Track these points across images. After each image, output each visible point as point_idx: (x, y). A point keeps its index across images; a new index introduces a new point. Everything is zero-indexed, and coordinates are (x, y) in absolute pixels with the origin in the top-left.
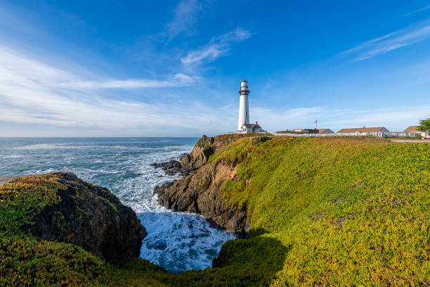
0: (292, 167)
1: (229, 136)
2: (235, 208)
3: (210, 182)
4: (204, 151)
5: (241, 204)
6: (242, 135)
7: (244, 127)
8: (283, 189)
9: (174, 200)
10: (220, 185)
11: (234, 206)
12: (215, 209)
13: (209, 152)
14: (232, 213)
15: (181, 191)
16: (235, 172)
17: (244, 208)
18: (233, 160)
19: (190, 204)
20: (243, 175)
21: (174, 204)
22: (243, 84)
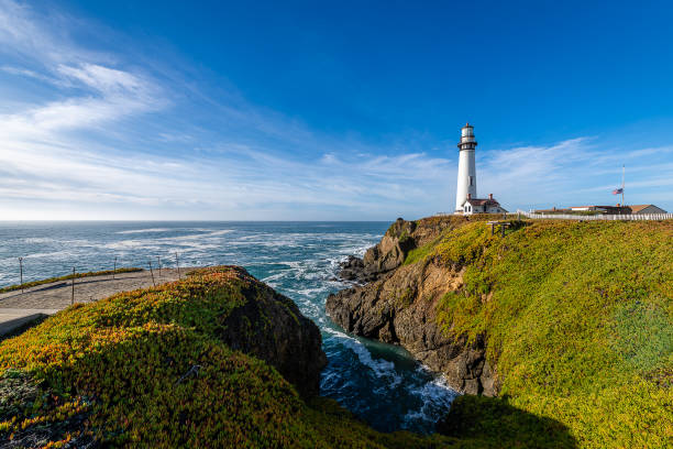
0: (585, 278)
1: (442, 218)
2: (462, 341)
3: (416, 294)
4: (400, 243)
5: (473, 336)
6: (466, 217)
7: (468, 204)
8: (566, 318)
9: (358, 316)
10: (431, 301)
11: (460, 338)
12: (424, 338)
13: (408, 245)
14: (457, 351)
15: (368, 304)
16: (459, 280)
17: (481, 343)
18: (455, 259)
19: (382, 326)
20: (477, 285)
21: (358, 322)
22: (464, 132)
